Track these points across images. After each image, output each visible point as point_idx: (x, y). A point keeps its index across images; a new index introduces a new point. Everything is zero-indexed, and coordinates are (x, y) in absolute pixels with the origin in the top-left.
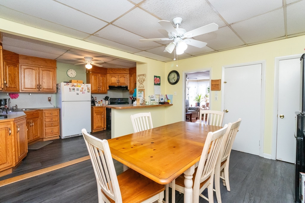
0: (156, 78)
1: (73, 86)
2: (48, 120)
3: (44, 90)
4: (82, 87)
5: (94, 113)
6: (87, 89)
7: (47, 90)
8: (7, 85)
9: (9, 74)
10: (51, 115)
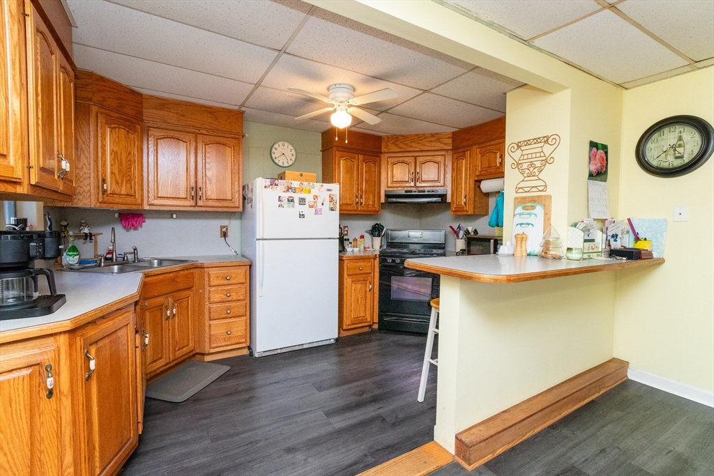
0: (594, 149)
1: (289, 189)
2: (217, 296)
3: (210, 203)
4: (314, 192)
5: (346, 276)
6: (328, 199)
7: (217, 204)
8: (105, 188)
9: (112, 151)
10: (227, 282)
